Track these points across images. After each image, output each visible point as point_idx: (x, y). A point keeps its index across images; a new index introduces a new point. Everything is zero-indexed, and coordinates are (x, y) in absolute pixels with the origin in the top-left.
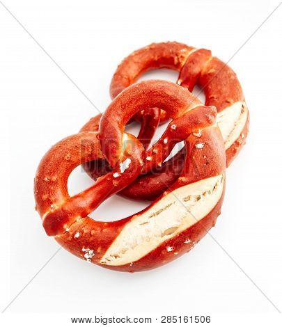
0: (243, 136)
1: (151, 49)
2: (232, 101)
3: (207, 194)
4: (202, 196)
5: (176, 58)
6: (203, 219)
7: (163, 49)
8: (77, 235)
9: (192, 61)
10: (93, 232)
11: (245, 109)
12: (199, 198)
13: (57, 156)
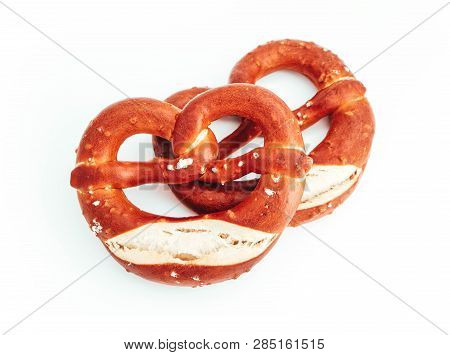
0: (330, 206)
1: (305, 48)
2: (345, 160)
3: (246, 244)
4: (240, 243)
5: (323, 75)
6: (225, 267)
7: (316, 57)
8: (96, 203)
9: (337, 89)
10: (113, 210)
11: (356, 177)
12: (236, 243)
13: (124, 112)
